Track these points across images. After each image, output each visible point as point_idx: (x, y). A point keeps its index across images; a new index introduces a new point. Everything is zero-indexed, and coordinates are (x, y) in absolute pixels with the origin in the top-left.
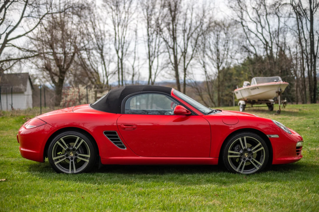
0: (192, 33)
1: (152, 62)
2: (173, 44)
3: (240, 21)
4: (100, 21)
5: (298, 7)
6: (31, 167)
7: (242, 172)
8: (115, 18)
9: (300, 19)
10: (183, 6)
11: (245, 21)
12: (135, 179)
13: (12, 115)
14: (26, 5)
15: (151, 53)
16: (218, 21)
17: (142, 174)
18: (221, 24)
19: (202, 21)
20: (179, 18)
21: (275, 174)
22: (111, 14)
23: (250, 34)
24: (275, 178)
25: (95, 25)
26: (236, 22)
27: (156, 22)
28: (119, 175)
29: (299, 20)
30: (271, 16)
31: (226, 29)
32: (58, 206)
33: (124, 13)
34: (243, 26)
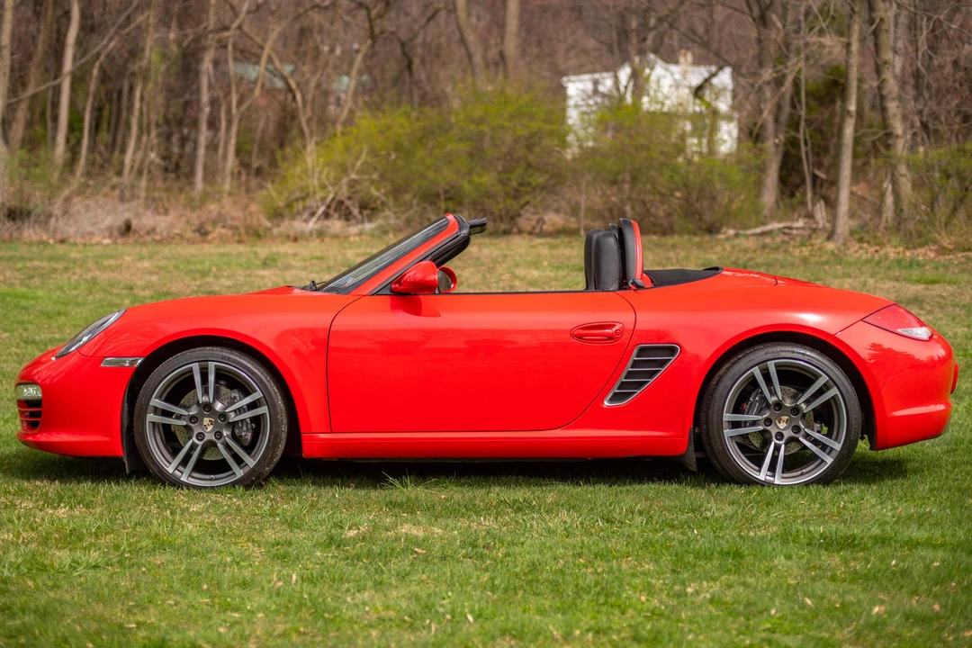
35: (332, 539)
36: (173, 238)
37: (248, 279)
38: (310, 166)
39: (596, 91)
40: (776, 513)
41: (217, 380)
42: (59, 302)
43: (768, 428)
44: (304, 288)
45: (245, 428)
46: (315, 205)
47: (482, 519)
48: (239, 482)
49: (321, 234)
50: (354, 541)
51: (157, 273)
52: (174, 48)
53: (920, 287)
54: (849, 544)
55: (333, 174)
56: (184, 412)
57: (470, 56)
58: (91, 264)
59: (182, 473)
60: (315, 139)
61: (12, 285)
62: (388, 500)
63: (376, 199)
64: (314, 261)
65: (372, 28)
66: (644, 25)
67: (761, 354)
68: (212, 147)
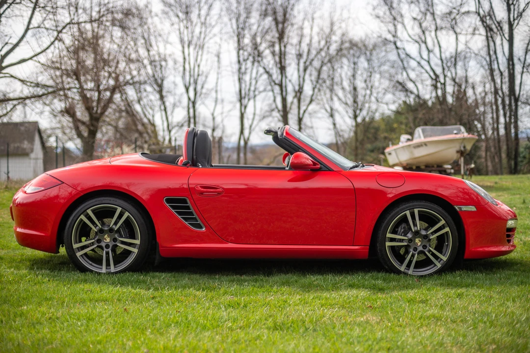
0: (312, 60)
1: (245, 107)
2: (280, 77)
3: (392, 39)
4: (160, 39)
5: (488, 18)
6: (35, 263)
7: (410, 272)
8: (183, 33)
9: (492, 37)
10: (298, 14)
11: (401, 41)
12: (221, 283)
13: (6, 187)
14: (34, 9)
15: (243, 92)
16: (356, 39)
17: (233, 275)
18: (360, 45)
19: (329, 40)
20: (291, 34)
21: (469, 276)
22: (176, 26)
23: (408, 62)
24: (470, 281)
25: (151, 45)
26: (386, 42)
27: (251, 41)
28: (192, 276)
29: (490, 39)
30: (444, 32)
31: (368, 53)
32: (79, 323)
33: (199, 24)
34: (397, 48)
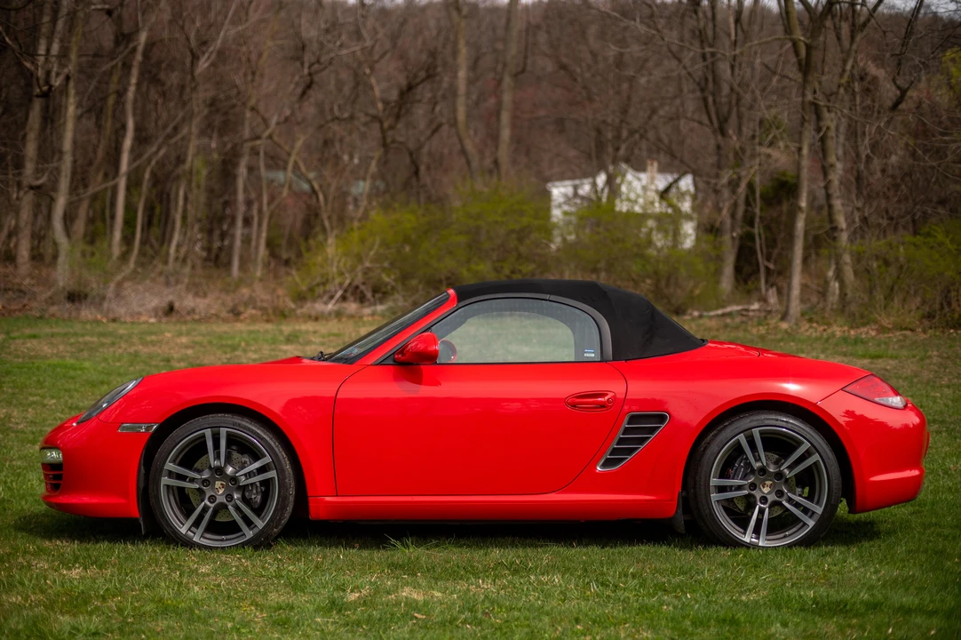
35: (334, 602)
36: (210, 318)
37: (272, 353)
38: (330, 256)
39: (576, 194)
40: (766, 576)
41: (228, 446)
42: (102, 372)
43: (753, 492)
44: (312, 359)
45: (255, 491)
46: (333, 289)
47: (481, 581)
48: (248, 543)
49: (338, 315)
50: (355, 605)
51: (192, 348)
52: (215, 156)
53: (866, 361)
54: (841, 610)
55: (349, 264)
56: (197, 476)
57: (468, 163)
58: (135, 339)
59: (195, 534)
60: (335, 232)
61: (63, 357)
62: (389, 562)
63: (386, 284)
64: (332, 338)
65: (384, 138)
66: (618, 137)
67: (745, 422)
68: (247, 240)
